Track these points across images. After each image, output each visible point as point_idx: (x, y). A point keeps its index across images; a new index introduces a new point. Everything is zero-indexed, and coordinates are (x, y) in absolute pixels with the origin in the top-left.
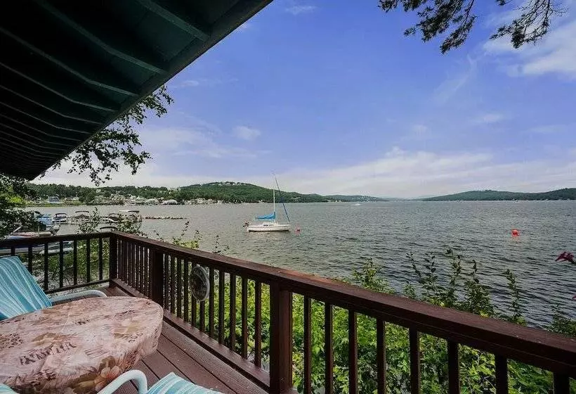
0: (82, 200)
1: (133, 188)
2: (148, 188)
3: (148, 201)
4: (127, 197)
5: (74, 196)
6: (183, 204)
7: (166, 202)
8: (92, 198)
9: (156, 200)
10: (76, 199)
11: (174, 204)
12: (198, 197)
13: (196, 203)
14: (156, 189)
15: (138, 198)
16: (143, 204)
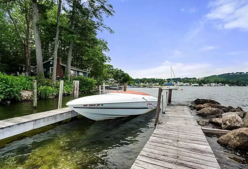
0: (159, 84)
1: (180, 79)
2: (187, 78)
3: (185, 84)
4: (176, 82)
5: (158, 82)
6: (202, 86)
7: (193, 85)
8: (163, 83)
9: (189, 84)
10: (158, 83)
11: (197, 86)
12: (212, 82)
13: (210, 85)
14: (191, 79)
15: (181, 83)
16: (182, 85)
